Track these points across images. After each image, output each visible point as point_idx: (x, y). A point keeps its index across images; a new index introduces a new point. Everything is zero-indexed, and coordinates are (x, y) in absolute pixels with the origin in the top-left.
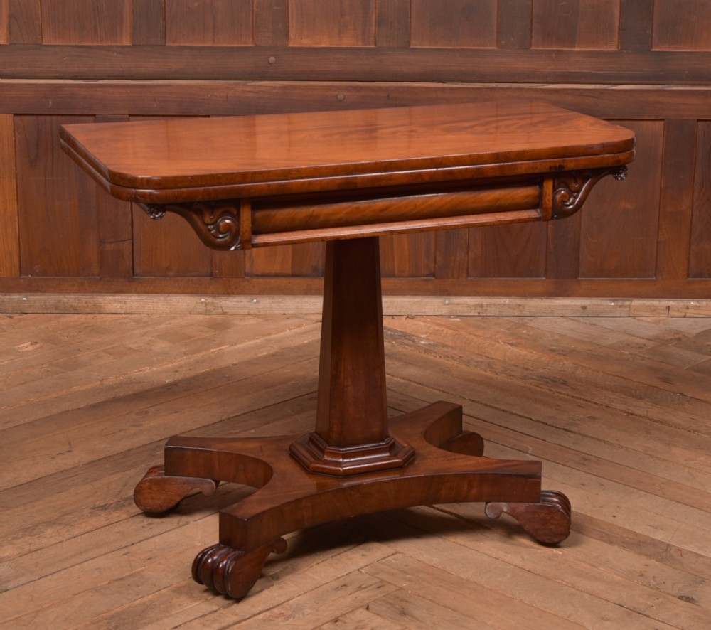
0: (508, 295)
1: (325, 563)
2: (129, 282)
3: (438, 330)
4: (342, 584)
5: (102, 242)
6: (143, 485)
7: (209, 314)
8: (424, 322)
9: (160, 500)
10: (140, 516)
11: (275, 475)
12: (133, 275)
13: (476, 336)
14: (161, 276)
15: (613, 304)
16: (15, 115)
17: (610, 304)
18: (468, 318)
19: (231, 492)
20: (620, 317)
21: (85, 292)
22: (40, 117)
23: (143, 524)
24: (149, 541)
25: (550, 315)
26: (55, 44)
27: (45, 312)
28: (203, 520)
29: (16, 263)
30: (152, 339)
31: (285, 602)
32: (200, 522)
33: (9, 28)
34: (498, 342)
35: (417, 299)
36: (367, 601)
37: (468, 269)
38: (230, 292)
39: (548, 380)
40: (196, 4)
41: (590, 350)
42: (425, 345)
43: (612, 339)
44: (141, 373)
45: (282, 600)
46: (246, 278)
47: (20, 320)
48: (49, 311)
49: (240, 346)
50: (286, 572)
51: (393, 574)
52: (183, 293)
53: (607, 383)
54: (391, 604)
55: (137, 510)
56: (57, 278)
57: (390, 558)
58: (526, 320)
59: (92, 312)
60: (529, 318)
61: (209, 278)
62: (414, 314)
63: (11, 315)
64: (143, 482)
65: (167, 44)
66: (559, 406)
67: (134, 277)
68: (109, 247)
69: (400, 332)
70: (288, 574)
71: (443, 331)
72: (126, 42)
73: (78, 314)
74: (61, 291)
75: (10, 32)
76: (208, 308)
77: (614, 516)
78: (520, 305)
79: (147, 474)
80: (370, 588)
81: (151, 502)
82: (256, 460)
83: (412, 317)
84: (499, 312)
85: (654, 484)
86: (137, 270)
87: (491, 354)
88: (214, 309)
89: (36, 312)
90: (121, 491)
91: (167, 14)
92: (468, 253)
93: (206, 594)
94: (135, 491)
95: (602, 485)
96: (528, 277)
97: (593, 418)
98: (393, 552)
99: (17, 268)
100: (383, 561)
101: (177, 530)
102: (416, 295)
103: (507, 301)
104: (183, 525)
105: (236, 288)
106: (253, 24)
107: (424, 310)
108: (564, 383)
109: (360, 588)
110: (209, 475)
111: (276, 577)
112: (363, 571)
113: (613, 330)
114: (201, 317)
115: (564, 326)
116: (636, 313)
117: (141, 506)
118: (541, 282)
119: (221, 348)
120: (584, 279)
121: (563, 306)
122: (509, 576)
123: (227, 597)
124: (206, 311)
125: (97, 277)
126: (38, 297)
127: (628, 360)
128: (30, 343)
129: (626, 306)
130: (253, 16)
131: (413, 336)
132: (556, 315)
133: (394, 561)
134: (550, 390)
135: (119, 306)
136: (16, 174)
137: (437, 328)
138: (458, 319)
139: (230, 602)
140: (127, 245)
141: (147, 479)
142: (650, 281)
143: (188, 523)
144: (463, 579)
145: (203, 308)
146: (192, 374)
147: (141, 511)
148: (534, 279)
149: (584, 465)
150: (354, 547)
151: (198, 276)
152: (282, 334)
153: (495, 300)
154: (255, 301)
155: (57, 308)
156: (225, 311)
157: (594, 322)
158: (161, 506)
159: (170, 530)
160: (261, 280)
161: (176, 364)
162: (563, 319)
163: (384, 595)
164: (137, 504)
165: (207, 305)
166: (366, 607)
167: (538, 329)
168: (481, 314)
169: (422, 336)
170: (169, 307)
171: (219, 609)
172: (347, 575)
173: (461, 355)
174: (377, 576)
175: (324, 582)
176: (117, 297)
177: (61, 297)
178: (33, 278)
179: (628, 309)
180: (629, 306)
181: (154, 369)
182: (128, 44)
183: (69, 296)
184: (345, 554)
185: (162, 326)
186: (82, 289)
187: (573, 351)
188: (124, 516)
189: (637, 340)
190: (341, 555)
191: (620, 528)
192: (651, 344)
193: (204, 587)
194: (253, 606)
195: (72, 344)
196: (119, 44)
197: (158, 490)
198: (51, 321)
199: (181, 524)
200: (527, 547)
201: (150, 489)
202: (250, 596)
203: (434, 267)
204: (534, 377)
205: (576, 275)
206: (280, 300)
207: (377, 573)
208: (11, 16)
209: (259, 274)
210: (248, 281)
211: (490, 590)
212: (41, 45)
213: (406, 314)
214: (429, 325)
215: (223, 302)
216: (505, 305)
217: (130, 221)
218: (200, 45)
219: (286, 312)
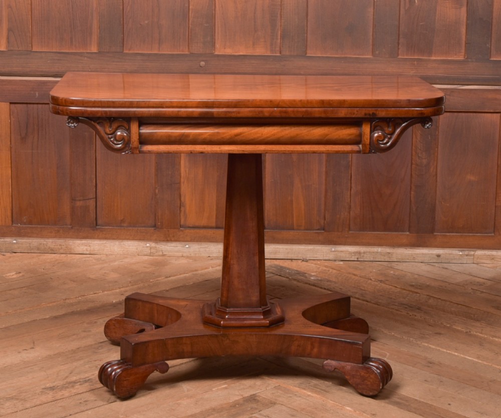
0: (380, 245)
2: (93, 230)
3: (325, 270)
5: (73, 200)
7: (153, 256)
8: (315, 264)
12: (96, 225)
13: (355, 275)
14: (116, 227)
15: (461, 253)
16: (11, 103)
17: (459, 253)
18: (349, 262)
20: (466, 263)
21: (60, 238)
22: (29, 105)
25: (413, 261)
26: (41, 51)
27: (29, 251)
29: (9, 214)
30: (107, 272)
33: (8, 38)
34: (371, 280)
35: (310, 247)
37: (349, 225)
38: (169, 239)
39: (406, 306)
40: (146, 22)
41: (441, 286)
42: (314, 280)
43: (459, 279)
44: (95, 295)
46: (181, 229)
47: (10, 257)
48: (32, 251)
52: (133, 239)
53: (453, 309)
56: (39, 226)
58: (394, 264)
59: (64, 252)
60: (396, 263)
61: (153, 228)
62: (308, 259)
63: (5, 254)
65: (125, 52)
66: (413, 324)
67: (97, 227)
68: (79, 204)
69: (297, 271)
71: (329, 270)
72: (94, 49)
73: (54, 253)
74: (42, 237)
75: (8, 42)
76: (152, 251)
77: (449, 404)
78: (389, 253)
83: (307, 261)
84: (373, 258)
85: (483, 382)
86: (99, 222)
87: (364, 287)
88: (156, 252)
89: (23, 251)
91: (125, 29)
92: (349, 213)
95: (441, 381)
96: (396, 231)
97: (440, 334)
99: (10, 218)
102: (310, 244)
103: (379, 249)
105: (174, 236)
106: (189, 37)
107: (315, 256)
108: (419, 309)
113: (460, 273)
114: (146, 258)
115: (423, 269)
116: (479, 260)
118: (405, 236)
119: (158, 279)
120: (439, 234)
121: (423, 254)
124: (151, 253)
125: (70, 226)
126: (24, 240)
127: (470, 293)
128: (15, 273)
129: (471, 255)
130: (189, 31)
131: (305, 273)
132: (417, 261)
134: (408, 313)
135: (85, 248)
136: (11, 148)
137: (325, 268)
138: (342, 263)
140: (92, 203)
142: (490, 236)
145: (148, 251)
148: (401, 233)
149: (429, 367)
151: (145, 227)
152: (206, 270)
153: (370, 249)
154: (187, 246)
155: (38, 249)
156: (164, 253)
157: (446, 267)
160: (192, 231)
162: (422, 264)
165: (151, 248)
167: (402, 270)
168: (359, 260)
169: (313, 274)
170: (122, 249)
173: (341, 287)
176: (84, 241)
177: (42, 241)
178: (21, 226)
179: (472, 257)
180: (474, 255)
181: (106, 292)
182: (96, 51)
183: (48, 240)
185: (116, 263)
186: (58, 235)
187: (428, 286)
189: (478, 280)
191: (453, 413)
192: (489, 283)
195: (46, 274)
196: (88, 51)
198: (33, 258)
203: (324, 223)
204: (396, 304)
205: (432, 231)
206: (206, 246)
208: (9, 30)
209: (191, 226)
210: (182, 231)
212: (31, 51)
213: (301, 258)
214: (319, 266)
215: (163, 247)
216: (377, 252)
217: (95, 185)
218: (149, 53)
219: (211, 255)
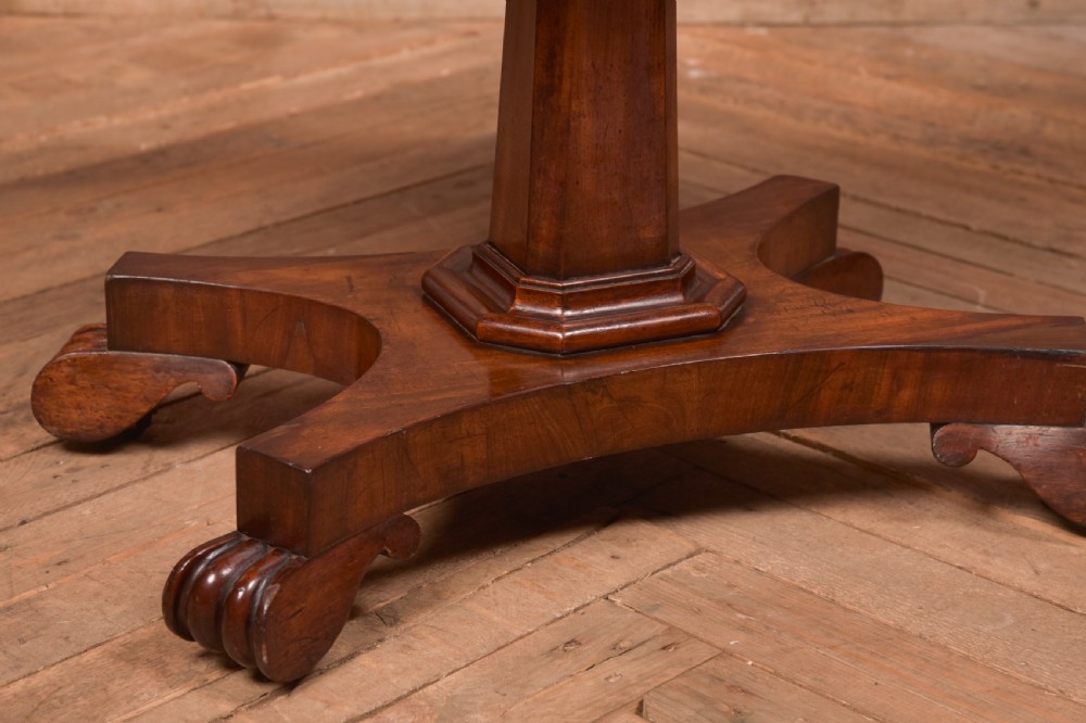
1: (516, 577)
3: (723, 51)
4: (567, 639)
6: (53, 373)
7: (241, 19)
9: (97, 411)
10: (51, 449)
11: (385, 350)
18: (783, 29)
19: (279, 390)
23: (55, 470)
24: (65, 514)
25: (959, 19)
28: (207, 460)
30: (117, 63)
31: (415, 690)
32: (199, 465)
36: (638, 691)
39: (986, 147)
41: (1063, 88)
45: (407, 685)
49: (303, 80)
50: (415, 604)
51: (699, 611)
54: (702, 698)
55: (38, 434)
57: (685, 565)
64: (54, 365)
66: (1024, 200)
70: (421, 607)
71: (732, 52)
76: (240, 6)
79: (67, 345)
80: (642, 650)
81: (75, 415)
82: (338, 313)
87: (846, 95)
88: (251, 9)
90: (9, 387)
93: (202, 666)
94: (35, 386)
98: (691, 548)
100: (667, 572)
101: (139, 486)
104: (158, 473)
108: (1025, 152)
109: (618, 650)
110: (219, 347)
111: (390, 618)
112: (619, 601)
114: (223, 24)
115: (994, 43)
117: (52, 424)
119: (264, 82)
122: (1010, 620)
123: (259, 677)
124: (235, 11)
133: (694, 574)
139: (268, 689)
141: (64, 357)
143: (169, 467)
144: (886, 625)
146: (199, 132)
147: (52, 438)
150: (589, 535)
152: (395, 56)
157: (1058, 34)
158: (101, 427)
159: (122, 487)
161: (166, 112)
162: (988, 29)
163: (682, 670)
164: (41, 422)
166: (635, 706)
168: (812, 20)
171: (236, 711)
172: (576, 610)
174: (656, 615)
175: (518, 633)
181: (117, 122)
184: (567, 552)
185: (141, 41)
187: (1026, 88)
188: (10, 449)
190: (557, 555)
193: (195, 647)
194: (329, 705)
197: (93, 387)
199: (152, 470)
200: (1035, 537)
201: (71, 383)
202: (321, 673)
207: (656, 607)
211: (967, 658)
214: (703, 42)
219: (403, 15)
